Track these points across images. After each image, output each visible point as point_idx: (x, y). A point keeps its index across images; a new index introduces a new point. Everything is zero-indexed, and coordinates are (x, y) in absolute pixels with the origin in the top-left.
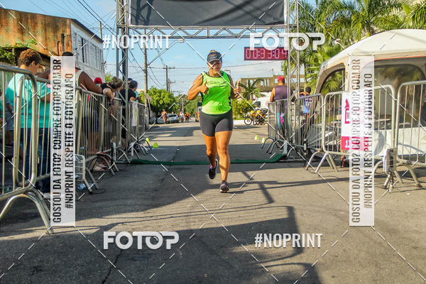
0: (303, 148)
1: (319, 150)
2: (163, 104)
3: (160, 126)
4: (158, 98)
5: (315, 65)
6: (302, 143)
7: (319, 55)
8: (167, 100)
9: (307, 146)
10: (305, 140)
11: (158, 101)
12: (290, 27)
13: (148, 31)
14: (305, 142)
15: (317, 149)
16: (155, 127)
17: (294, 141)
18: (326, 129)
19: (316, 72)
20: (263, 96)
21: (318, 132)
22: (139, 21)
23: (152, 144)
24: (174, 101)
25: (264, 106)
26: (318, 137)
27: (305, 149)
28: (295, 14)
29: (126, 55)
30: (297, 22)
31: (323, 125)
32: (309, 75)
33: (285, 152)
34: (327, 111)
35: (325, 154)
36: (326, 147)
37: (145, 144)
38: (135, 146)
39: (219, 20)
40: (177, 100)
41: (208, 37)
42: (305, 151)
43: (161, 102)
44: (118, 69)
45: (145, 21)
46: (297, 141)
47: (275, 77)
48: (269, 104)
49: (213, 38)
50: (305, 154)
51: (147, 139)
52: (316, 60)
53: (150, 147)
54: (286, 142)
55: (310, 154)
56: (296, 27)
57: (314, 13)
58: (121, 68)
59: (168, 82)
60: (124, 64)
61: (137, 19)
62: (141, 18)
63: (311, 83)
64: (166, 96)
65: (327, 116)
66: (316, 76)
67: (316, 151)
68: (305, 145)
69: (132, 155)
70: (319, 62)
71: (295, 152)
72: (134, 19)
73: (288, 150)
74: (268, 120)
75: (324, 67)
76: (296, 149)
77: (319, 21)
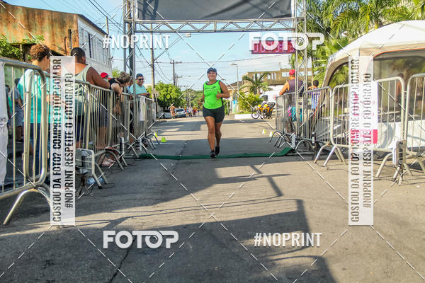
0: (311, 142)
1: (327, 143)
2: (171, 99)
3: (168, 120)
4: (165, 93)
5: (323, 58)
6: (311, 136)
7: (326, 47)
8: (174, 95)
9: (315, 139)
10: (313, 133)
11: (165, 96)
12: (298, 20)
13: (154, 26)
14: (313, 136)
15: (325, 142)
16: (162, 122)
17: (302, 135)
18: (335, 122)
19: (323, 65)
20: (270, 89)
21: (327, 125)
22: (146, 15)
23: (159, 138)
25: (271, 100)
26: (326, 130)
27: (313, 142)
28: (303, 5)
30: (304, 15)
31: (331, 118)
32: (317, 68)
34: (335, 104)
35: (334, 148)
36: (335, 140)
37: (153, 139)
38: (143, 140)
39: (226, 14)
40: (185, 95)
41: (215, 31)
42: (313, 145)
43: (168, 97)
44: (125, 64)
45: (151, 16)
46: (305, 135)
47: (282, 70)
48: (276, 98)
49: (220, 31)
50: (314, 147)
51: (155, 134)
52: (323, 53)
53: (158, 142)
54: (294, 136)
55: (319, 147)
56: (303, 20)
57: (321, 6)
58: (128, 63)
59: (175, 77)
60: (132, 59)
61: (144, 13)
62: (148, 12)
63: (318, 76)
64: (173, 91)
65: (335, 109)
66: (324, 69)
67: (324, 144)
68: (313, 138)
69: (141, 149)
70: (327, 55)
71: (303, 145)
72: (141, 13)
73: (296, 143)
74: (276, 113)
75: (332, 60)
76: (304, 142)
77: (327, 14)
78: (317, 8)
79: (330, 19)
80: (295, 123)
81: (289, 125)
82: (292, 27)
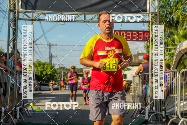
0: (162, 115)
1: (175, 117)
2: (46, 74)
3: (43, 92)
4: (42, 69)
5: (173, 45)
6: (161, 110)
7: (176, 37)
8: (49, 72)
9: (165, 113)
10: (163, 108)
11: (41, 72)
12: (152, 15)
13: (35, 15)
14: (163, 110)
15: (173, 116)
16: (38, 94)
17: (154, 108)
18: (181, 99)
19: (173, 51)
20: (129, 69)
21: (175, 102)
23: (35, 108)
24: (56, 72)
25: (129, 78)
26: (174, 106)
27: (164, 116)
28: (156, 3)
29: (16, 33)
30: (157, 11)
31: (178, 95)
32: (167, 53)
33: (147, 117)
34: (182, 83)
35: (181, 121)
36: (181, 114)
37: (29, 108)
38: (21, 109)
39: (94, 8)
40: (58, 71)
41: (84, 22)
42: (164, 118)
43: (44, 73)
44: (9, 45)
45: (32, 7)
46: (157, 109)
47: (139, 54)
48: (134, 77)
49: (88, 22)
50: (164, 120)
51: (31, 104)
52: (173, 41)
53: (34, 111)
54: (147, 109)
55: (168, 120)
56: (157, 14)
57: (172, 3)
59: (51, 57)
60: (14, 40)
61: (26, 4)
62: (29, 4)
63: (169, 60)
64: (49, 68)
65: (182, 87)
66: (173, 54)
67: (173, 118)
68: (164, 112)
69: (18, 117)
70: (176, 43)
71: (155, 117)
72: (23, 4)
73: (149, 116)
74: (133, 89)
75: (180, 48)
76: (156, 115)
77: (176, 10)
78: (169, 4)
79: (179, 14)
80: (148, 99)
81: (143, 100)
82: (147, 20)
